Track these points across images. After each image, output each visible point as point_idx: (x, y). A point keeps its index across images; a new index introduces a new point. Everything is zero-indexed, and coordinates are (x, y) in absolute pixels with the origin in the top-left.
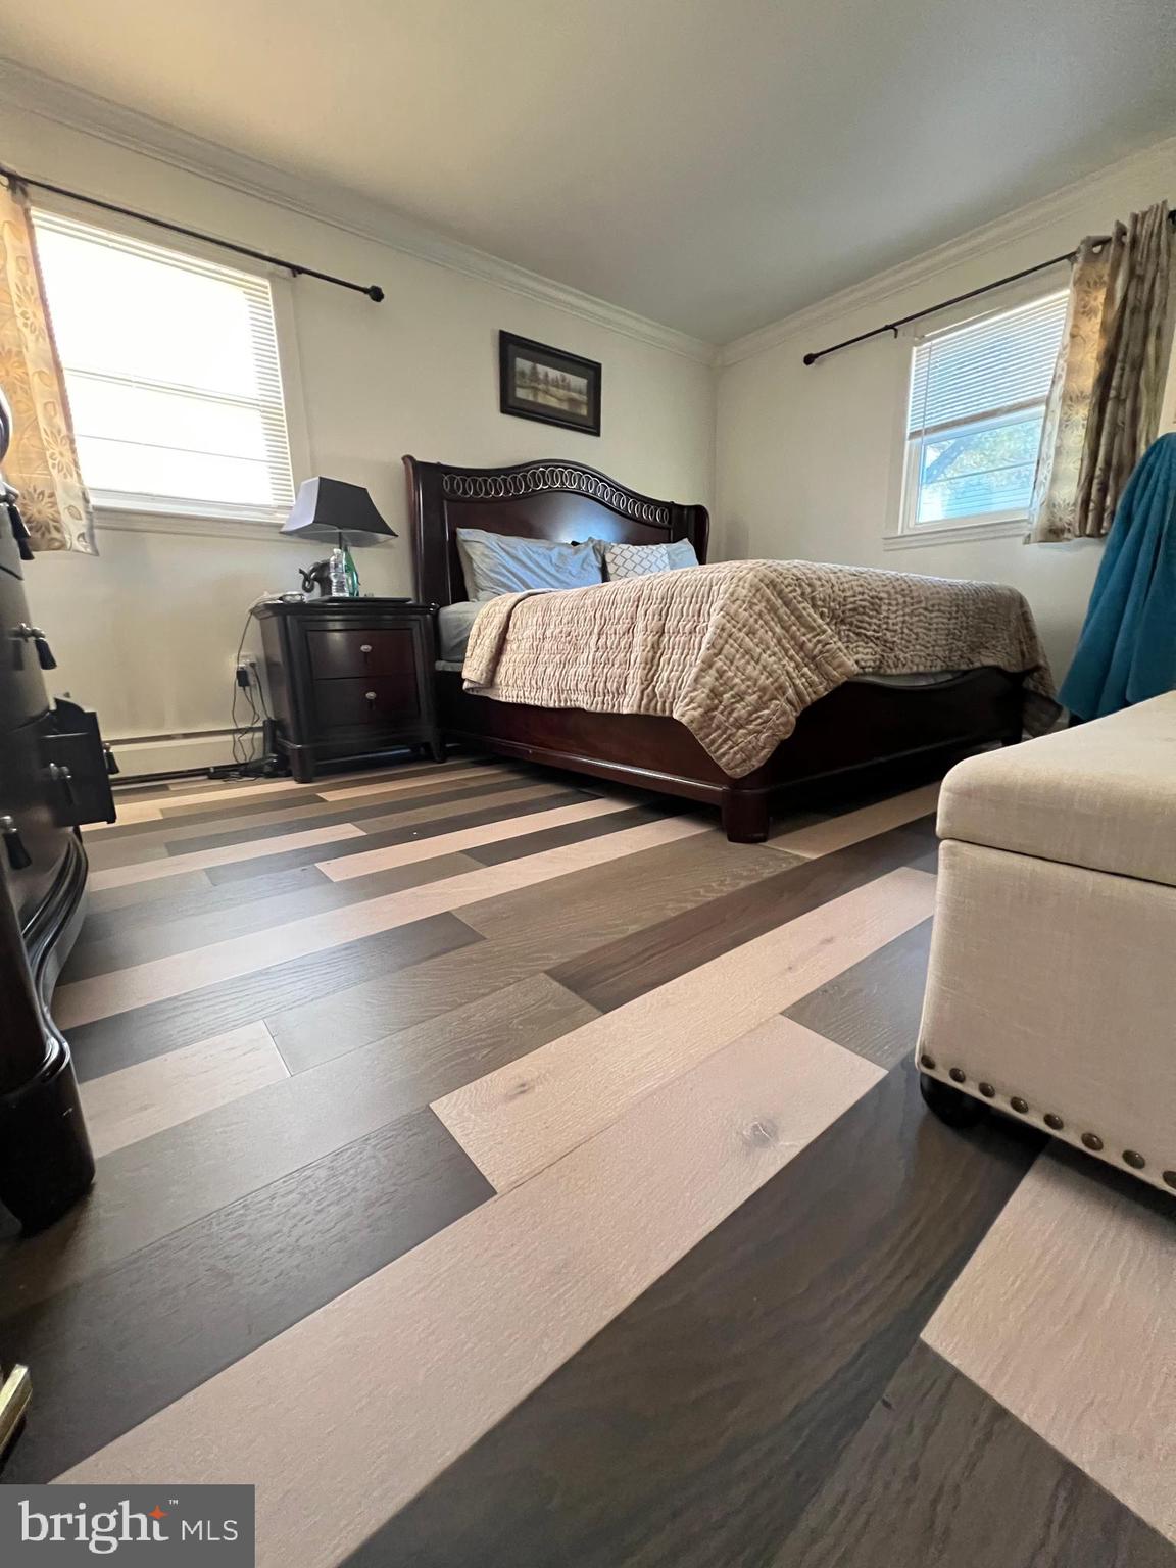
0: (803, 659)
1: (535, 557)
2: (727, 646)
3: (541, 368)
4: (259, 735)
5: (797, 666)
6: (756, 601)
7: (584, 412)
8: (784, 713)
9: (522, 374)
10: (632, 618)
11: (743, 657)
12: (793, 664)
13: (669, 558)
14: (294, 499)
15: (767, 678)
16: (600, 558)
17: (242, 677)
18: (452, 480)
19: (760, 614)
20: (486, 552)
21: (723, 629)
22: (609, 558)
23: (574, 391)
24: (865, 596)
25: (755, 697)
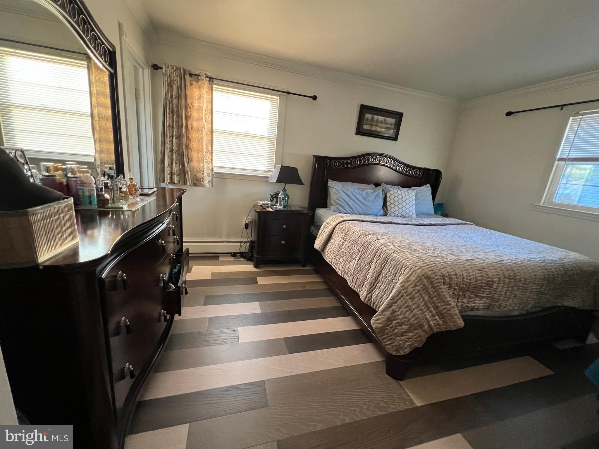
0: (437, 313)
1: (356, 194)
2: (400, 301)
3: (376, 117)
4: (248, 244)
5: (433, 316)
6: (418, 284)
7: (392, 131)
8: (420, 336)
9: (367, 119)
10: (372, 259)
11: (406, 308)
12: (430, 314)
13: (416, 196)
14: (274, 168)
15: (414, 320)
16: (384, 195)
17: (247, 226)
18: (330, 162)
19: (419, 291)
20: (336, 192)
21: (399, 293)
22: (388, 195)
23: (389, 124)
24: (484, 281)
25: (407, 327)
